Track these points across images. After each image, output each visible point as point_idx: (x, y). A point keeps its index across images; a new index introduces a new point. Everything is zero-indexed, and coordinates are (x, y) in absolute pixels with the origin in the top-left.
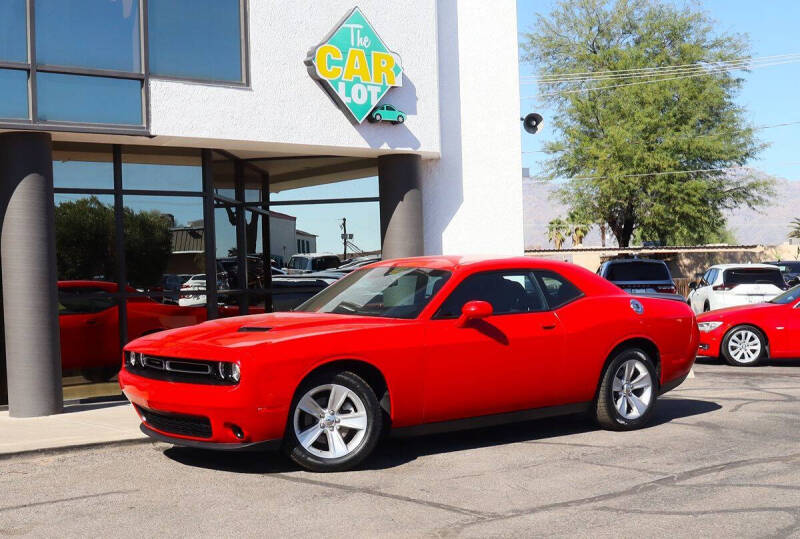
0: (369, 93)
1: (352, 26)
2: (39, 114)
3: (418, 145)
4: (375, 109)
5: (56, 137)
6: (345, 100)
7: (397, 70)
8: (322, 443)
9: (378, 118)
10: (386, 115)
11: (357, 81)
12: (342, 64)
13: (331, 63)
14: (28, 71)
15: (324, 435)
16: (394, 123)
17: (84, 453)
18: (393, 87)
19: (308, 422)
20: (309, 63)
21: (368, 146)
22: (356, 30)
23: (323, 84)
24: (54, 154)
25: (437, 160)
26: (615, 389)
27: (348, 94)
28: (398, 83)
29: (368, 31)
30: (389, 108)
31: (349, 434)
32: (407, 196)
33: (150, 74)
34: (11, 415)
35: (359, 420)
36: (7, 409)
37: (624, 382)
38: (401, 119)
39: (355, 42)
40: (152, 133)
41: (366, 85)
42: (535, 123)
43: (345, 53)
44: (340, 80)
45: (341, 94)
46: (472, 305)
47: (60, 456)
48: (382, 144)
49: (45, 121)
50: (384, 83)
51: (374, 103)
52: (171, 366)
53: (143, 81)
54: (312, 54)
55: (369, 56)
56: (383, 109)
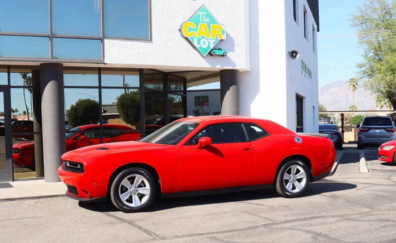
0: (209, 43)
1: (201, 13)
2: (54, 55)
3: (235, 65)
4: (212, 50)
5: (65, 65)
6: (197, 46)
7: (223, 32)
8: (130, 200)
9: (214, 54)
10: (217, 52)
11: (203, 37)
12: (196, 30)
13: (190, 29)
14: (49, 37)
15: (131, 197)
16: (222, 56)
17: (49, 199)
18: (221, 40)
19: (124, 190)
20: (180, 30)
21: (209, 66)
22: (203, 15)
23: (187, 39)
24: (64, 71)
25: (249, 72)
26: (285, 178)
27: (199, 43)
28: (224, 37)
29: (209, 15)
30: (219, 49)
31: (141, 196)
32: (232, 88)
33: (104, 37)
34: (45, 181)
35: (147, 191)
36: (44, 179)
37: (291, 175)
38: (225, 54)
39: (202, 20)
40: (105, 63)
41: (207, 39)
42: (295, 55)
43: (197, 25)
44: (195, 37)
45: (195, 43)
46: (203, 139)
47: (38, 200)
48: (217, 65)
49: (56, 58)
50: (217, 38)
51: (212, 47)
52: (70, 164)
53: (102, 40)
54: (181, 26)
55: (209, 26)
56: (216, 49)
